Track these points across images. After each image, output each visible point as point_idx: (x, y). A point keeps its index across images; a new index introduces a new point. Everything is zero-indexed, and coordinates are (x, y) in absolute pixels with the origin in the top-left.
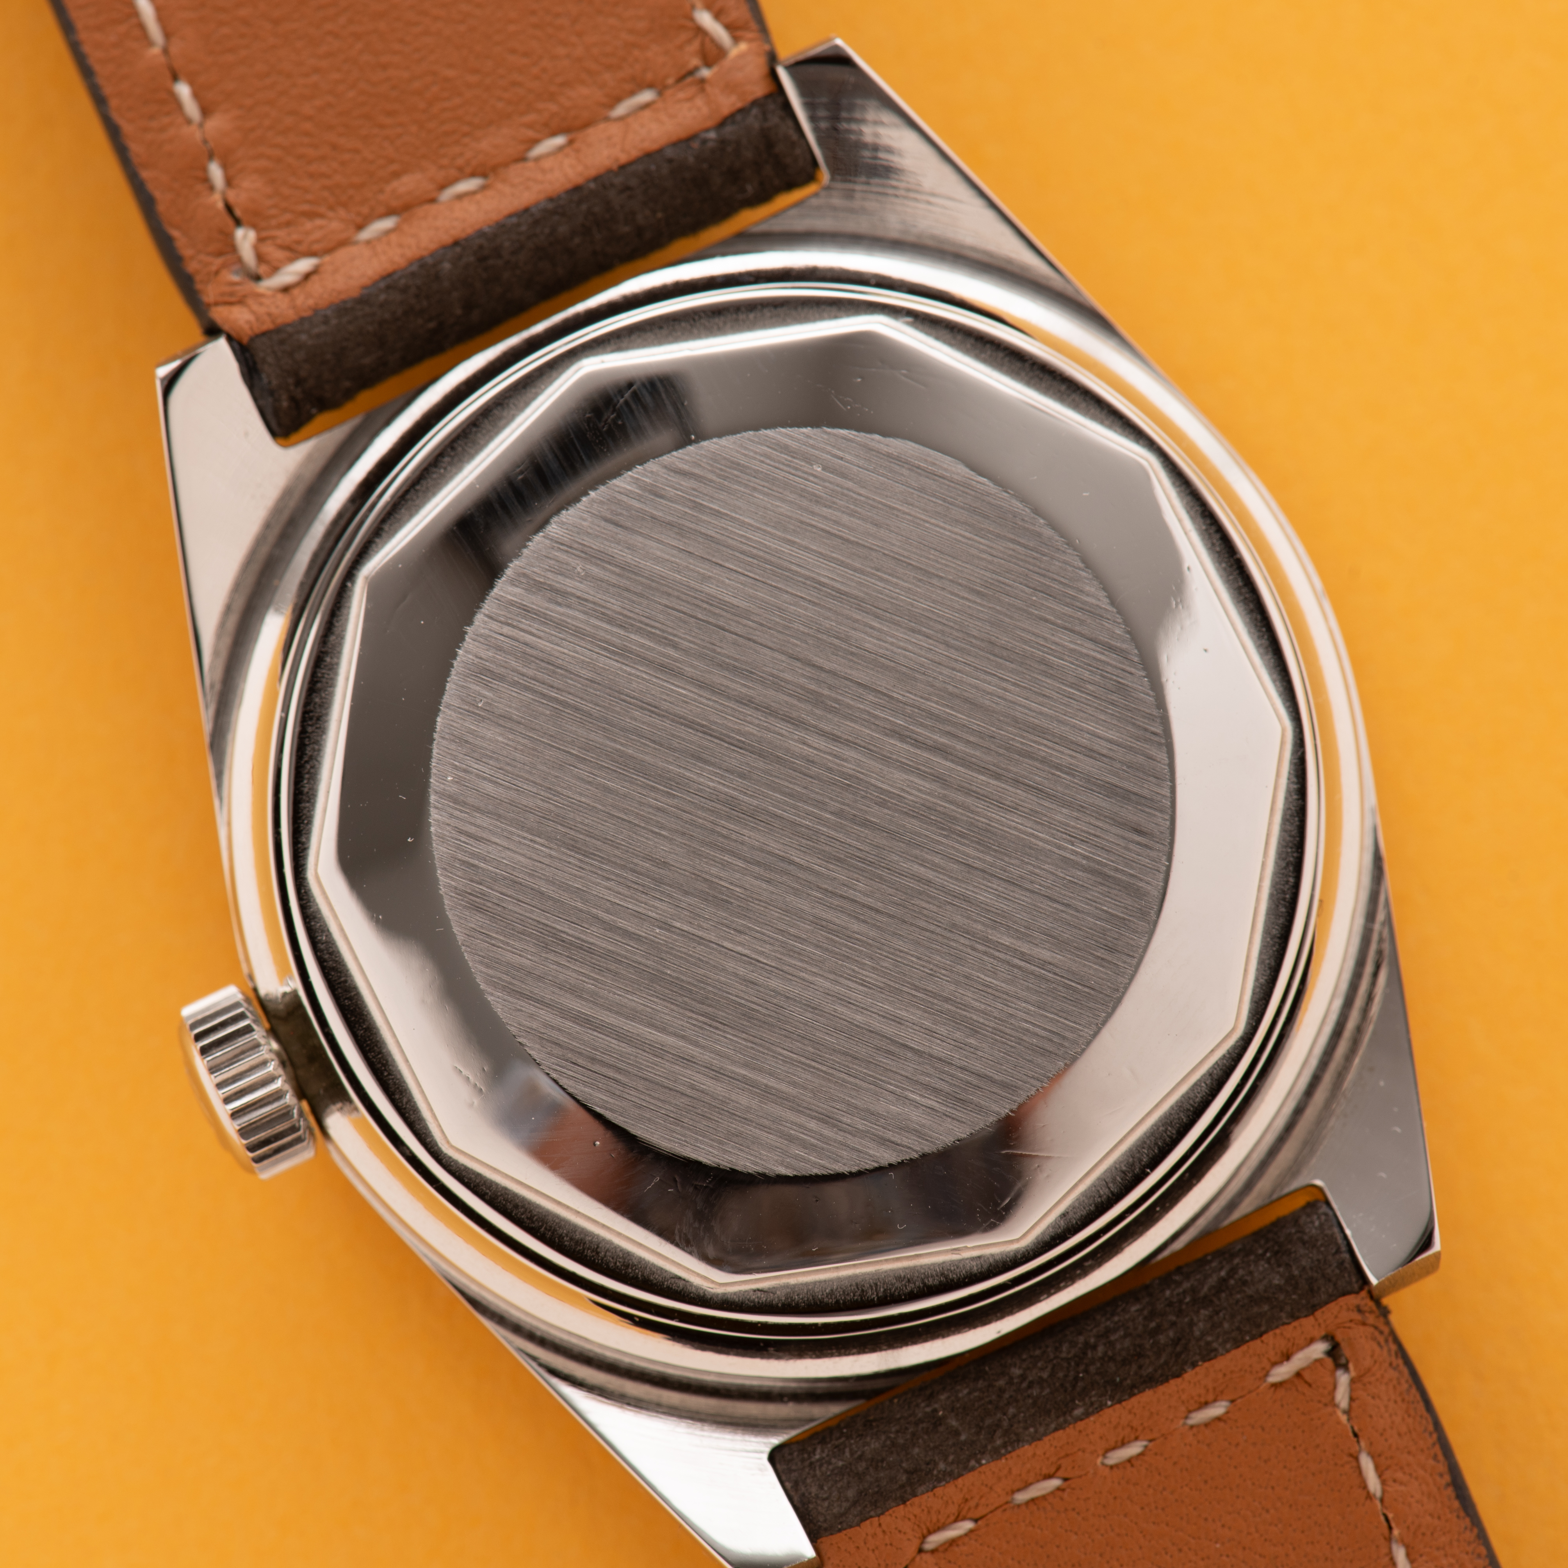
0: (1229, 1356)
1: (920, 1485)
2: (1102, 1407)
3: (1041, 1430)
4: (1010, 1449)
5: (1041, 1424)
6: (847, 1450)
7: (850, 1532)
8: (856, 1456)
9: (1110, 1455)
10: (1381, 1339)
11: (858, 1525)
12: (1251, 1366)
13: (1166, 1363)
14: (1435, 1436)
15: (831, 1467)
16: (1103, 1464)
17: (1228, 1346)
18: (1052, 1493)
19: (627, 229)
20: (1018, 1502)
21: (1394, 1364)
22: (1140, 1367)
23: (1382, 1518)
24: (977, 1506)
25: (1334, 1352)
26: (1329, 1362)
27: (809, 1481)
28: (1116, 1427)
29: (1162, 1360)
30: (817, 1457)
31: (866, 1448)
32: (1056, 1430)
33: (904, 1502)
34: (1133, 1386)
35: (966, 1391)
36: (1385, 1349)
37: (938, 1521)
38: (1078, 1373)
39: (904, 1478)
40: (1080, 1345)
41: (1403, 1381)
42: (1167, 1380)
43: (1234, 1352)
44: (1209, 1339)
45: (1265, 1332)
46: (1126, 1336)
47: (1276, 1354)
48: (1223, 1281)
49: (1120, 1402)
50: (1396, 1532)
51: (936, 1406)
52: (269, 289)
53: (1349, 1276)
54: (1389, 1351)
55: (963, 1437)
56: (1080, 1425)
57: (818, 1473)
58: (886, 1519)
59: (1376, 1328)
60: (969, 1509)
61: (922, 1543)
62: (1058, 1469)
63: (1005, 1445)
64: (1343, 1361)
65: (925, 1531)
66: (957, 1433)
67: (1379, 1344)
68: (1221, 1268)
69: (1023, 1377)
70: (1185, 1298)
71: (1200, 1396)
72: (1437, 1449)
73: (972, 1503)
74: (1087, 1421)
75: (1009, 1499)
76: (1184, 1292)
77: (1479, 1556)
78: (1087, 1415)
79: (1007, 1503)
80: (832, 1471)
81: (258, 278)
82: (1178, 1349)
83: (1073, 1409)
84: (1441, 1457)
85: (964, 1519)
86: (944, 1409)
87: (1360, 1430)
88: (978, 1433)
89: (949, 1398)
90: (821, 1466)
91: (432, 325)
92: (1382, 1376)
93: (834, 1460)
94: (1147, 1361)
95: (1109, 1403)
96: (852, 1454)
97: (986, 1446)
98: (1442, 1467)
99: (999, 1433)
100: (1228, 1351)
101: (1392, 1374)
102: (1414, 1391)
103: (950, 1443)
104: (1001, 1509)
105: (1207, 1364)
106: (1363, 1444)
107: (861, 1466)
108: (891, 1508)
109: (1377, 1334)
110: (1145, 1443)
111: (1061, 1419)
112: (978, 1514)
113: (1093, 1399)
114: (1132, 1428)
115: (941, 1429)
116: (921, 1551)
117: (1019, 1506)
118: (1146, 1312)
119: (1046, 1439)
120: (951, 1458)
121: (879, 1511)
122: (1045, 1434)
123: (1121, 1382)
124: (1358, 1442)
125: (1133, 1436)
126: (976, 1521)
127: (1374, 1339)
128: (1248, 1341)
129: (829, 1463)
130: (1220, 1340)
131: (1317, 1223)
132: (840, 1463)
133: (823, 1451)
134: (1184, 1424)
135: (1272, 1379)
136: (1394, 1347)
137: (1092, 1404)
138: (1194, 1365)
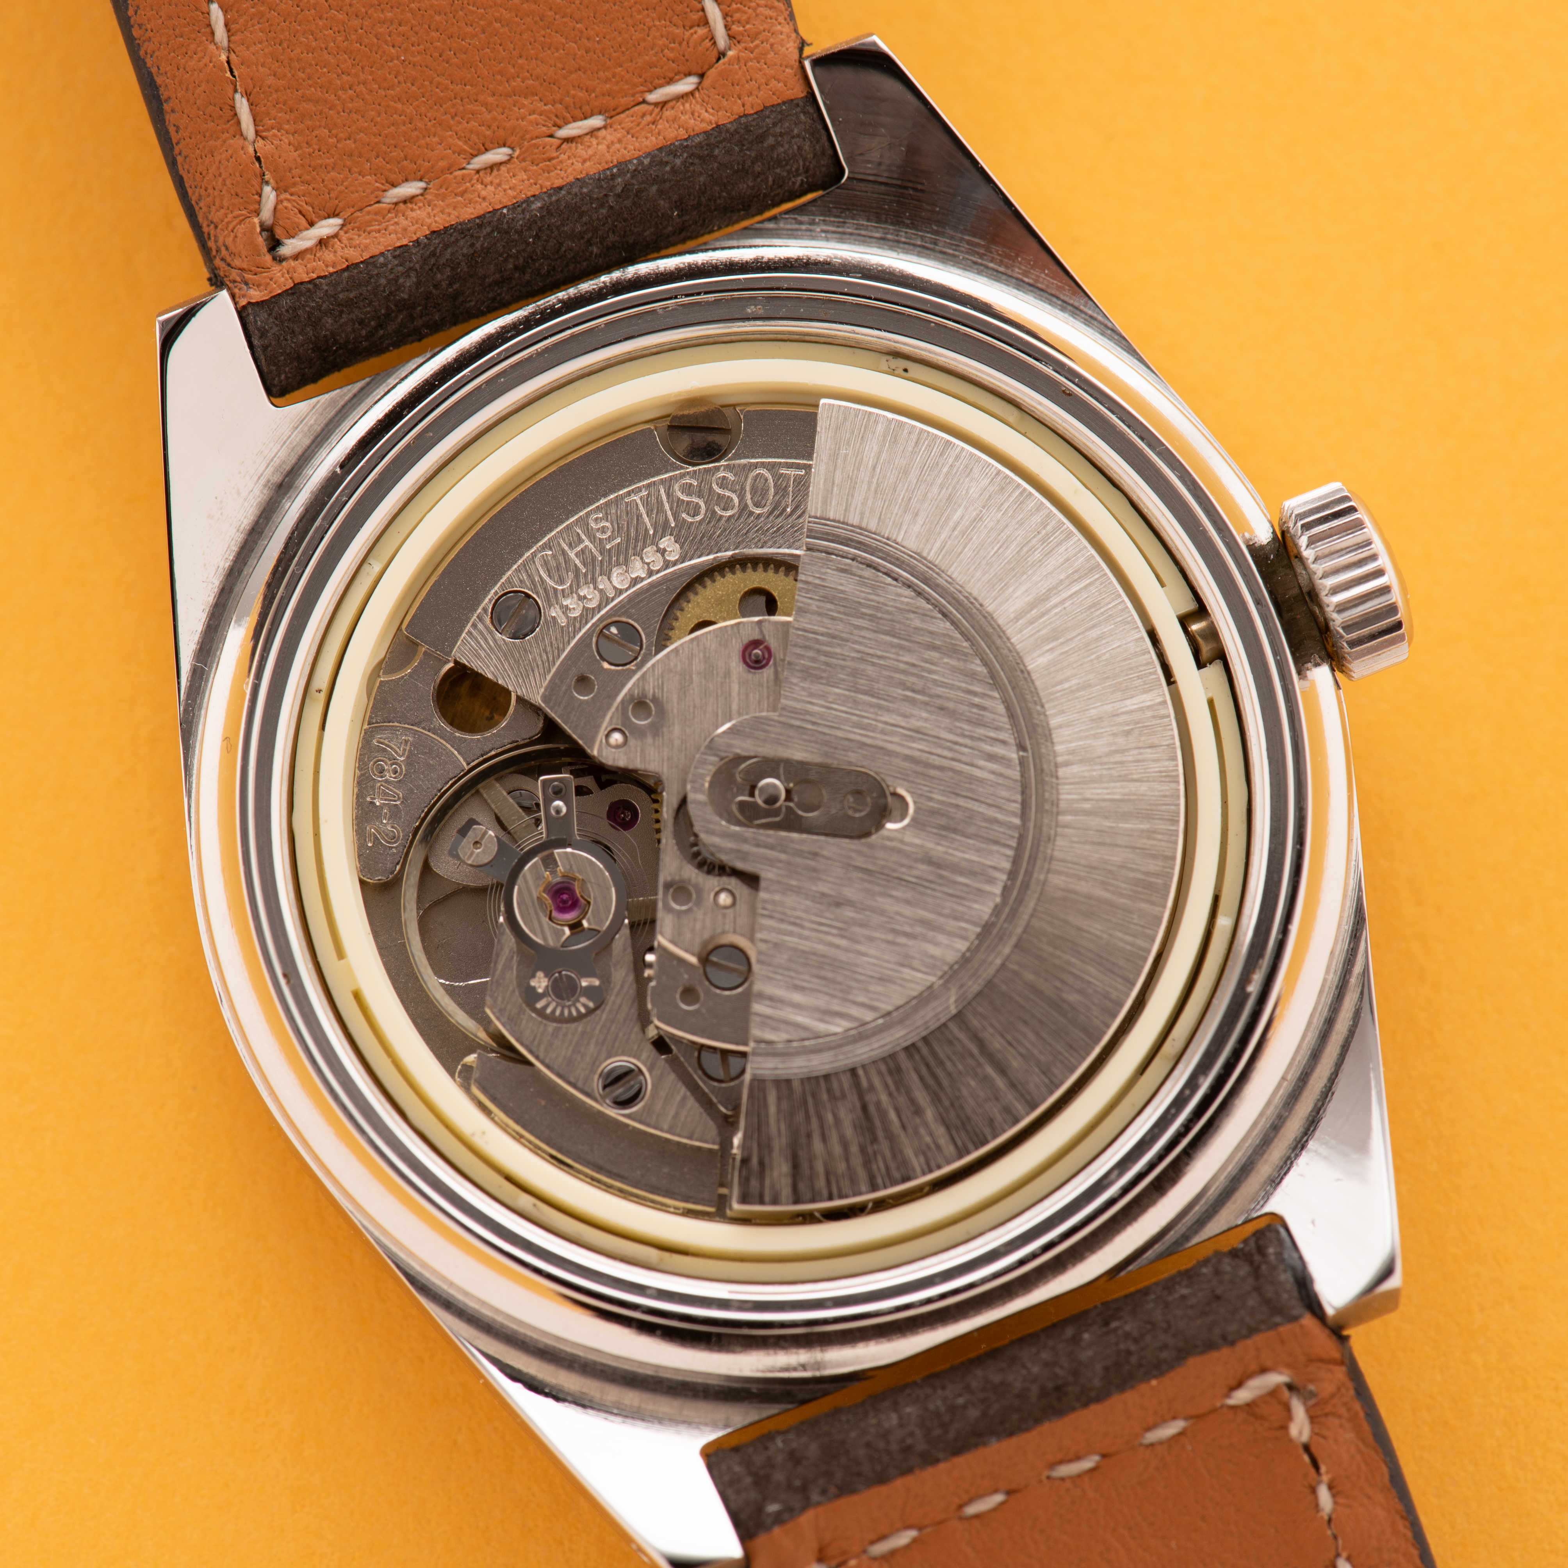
0: (381, 248)
1: (700, 143)
2: (514, 208)
3: (575, 190)
4: (608, 173)
5: (576, 194)
6: (770, 183)
7: (775, 100)
8: (762, 177)
9: (506, 158)
10: (224, 252)
11: (766, 108)
12: (359, 236)
13: (446, 247)
14: (176, 150)
15: (788, 167)
16: (513, 149)
17: (382, 259)
18: (567, 123)
19: (908, 1410)
20: (601, 117)
21: (212, 226)
22: (472, 245)
23: (236, 73)
24: (643, 115)
25: (274, 244)
26: (279, 232)
27: (810, 156)
28: (499, 185)
29: (449, 250)
30: (799, 178)
31: (751, 184)
32: (560, 188)
33: (718, 126)
34: (480, 226)
35: (647, 233)
36: (220, 243)
37: (683, 104)
38: (534, 243)
39: (716, 152)
40: (530, 270)
41: (204, 209)
42: (446, 229)
43: (377, 252)
44: (400, 269)
45: (344, 270)
46: (485, 277)
47: (333, 246)
48: (380, 326)
49: (495, 211)
50: (224, 57)
51: (678, 220)
52: (1281, 1373)
53: (256, 322)
54: (216, 241)
55: (654, 188)
56: (535, 190)
57: (801, 163)
58: (738, 109)
59: (229, 265)
60: (651, 114)
61: (700, 83)
62: (559, 146)
63: (613, 177)
64: (265, 234)
65: (697, 94)
66: (660, 192)
67: (227, 248)
68: (381, 337)
69: (589, 243)
70: (421, 311)
71: (412, 210)
72: (174, 137)
73: (648, 118)
74: (529, 194)
75: (609, 121)
76: (421, 317)
77: (140, 26)
78: (527, 201)
79: (611, 117)
80: (787, 164)
81: (1290, 1387)
82: (433, 261)
83: (541, 208)
84: (172, 130)
85: (656, 104)
86: (671, 217)
87: (253, 163)
88: (639, 191)
89: (665, 228)
90: (797, 169)
91: (1114, 1324)
92: (226, 215)
93: (785, 174)
94: (465, 251)
95: (505, 211)
96: (767, 178)
97: (633, 177)
98: (170, 118)
99: (619, 189)
100: (382, 254)
101: (215, 216)
102: (194, 199)
103: (668, 184)
104: (618, 110)
105: (405, 242)
106: (251, 150)
107: (758, 168)
108: (731, 122)
109: (229, 259)
110: (470, 167)
111: (554, 198)
112: (643, 107)
113: (521, 216)
114: (482, 183)
115: (675, 197)
116: (702, 76)
117: (600, 113)
118: (461, 299)
119: (571, 179)
120: (668, 168)
121: (743, 120)
122: (571, 184)
123: (492, 231)
124: (256, 152)
125: (481, 173)
126: (644, 102)
127: (232, 254)
128: (362, 262)
129: (789, 172)
130: (390, 266)
131: (283, 377)
132: (778, 171)
133: (794, 183)
134: (427, 183)
135: (337, 221)
136: (211, 244)
137: (523, 212)
138: (417, 242)
